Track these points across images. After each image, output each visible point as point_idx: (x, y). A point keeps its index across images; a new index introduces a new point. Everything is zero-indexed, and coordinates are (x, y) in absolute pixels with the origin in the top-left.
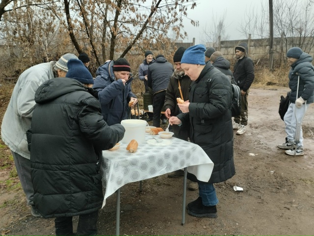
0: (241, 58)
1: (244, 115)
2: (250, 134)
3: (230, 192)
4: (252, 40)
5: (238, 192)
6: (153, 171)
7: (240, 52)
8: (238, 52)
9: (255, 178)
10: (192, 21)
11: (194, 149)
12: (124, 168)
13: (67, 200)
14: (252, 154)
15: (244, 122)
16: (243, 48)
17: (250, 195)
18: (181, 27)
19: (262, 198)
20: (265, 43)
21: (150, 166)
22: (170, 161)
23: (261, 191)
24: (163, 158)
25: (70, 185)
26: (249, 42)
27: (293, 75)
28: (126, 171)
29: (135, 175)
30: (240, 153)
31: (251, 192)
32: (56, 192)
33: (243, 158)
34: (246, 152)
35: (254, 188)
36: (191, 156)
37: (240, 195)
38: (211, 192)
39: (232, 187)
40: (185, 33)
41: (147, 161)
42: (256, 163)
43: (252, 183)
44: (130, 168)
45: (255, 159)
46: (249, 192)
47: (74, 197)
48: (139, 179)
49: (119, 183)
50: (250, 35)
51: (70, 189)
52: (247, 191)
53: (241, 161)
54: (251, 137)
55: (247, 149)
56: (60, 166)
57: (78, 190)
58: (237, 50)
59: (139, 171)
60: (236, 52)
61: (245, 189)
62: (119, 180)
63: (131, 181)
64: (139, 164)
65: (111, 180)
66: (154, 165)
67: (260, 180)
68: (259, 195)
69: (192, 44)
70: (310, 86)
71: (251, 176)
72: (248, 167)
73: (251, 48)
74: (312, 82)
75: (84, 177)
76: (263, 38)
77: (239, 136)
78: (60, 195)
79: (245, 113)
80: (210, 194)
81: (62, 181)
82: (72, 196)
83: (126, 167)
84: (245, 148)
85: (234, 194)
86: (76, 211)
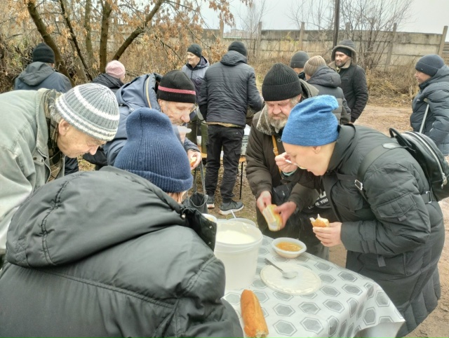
0: (346, 67)
4: (307, 32)
7: (345, 56)
8: (341, 55)
20: (324, 37)
26: (301, 34)
27: (418, 103)
50: (303, 23)
70: (441, 126)
73: (305, 42)
74: (446, 119)
76: (321, 29)
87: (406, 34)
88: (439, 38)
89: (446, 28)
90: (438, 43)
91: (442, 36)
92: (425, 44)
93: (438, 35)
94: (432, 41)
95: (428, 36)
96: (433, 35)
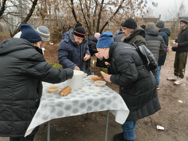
0: (184, 29)
1: (182, 71)
2: (184, 85)
3: (153, 129)
5: (160, 130)
6: (76, 111)
7: (184, 24)
8: (182, 24)
9: (177, 121)
10: (153, 3)
11: (115, 98)
12: (51, 108)
13: (9, 125)
14: (181, 101)
15: (182, 76)
16: (187, 21)
17: (169, 134)
18: (144, 7)
19: (177, 139)
21: (74, 107)
22: (91, 105)
23: (178, 133)
24: (86, 103)
25: (12, 115)
28: (53, 110)
29: (61, 113)
30: (172, 99)
31: (171, 132)
32: (2, 119)
33: (173, 103)
34: (177, 99)
35: (174, 129)
36: (112, 103)
37: (161, 133)
38: (130, 130)
39: (156, 125)
40: (147, 11)
41: (71, 104)
42: (181, 109)
43: (173, 124)
44: (57, 108)
45: (182, 106)
46: (168, 132)
47: (14, 124)
48: (64, 116)
49: (44, 118)
51: (12, 118)
52: (167, 131)
53: (170, 105)
54: (185, 87)
55: (178, 96)
56: (5, 101)
57: (19, 119)
58: (181, 23)
59: (64, 111)
60: (181, 24)
61: (166, 128)
62: (46, 116)
63: (57, 117)
64: (64, 106)
65: (36, 117)
66: (77, 107)
67: (180, 123)
68: (176, 135)
69: (159, 19)
71: (174, 119)
72: (173, 111)
75: (25, 110)
77: (176, 86)
78: (4, 121)
79: (183, 70)
80: (129, 131)
81: (6, 112)
82: (13, 123)
83: (53, 107)
84: (177, 96)
85: (155, 131)
86: (16, 134)
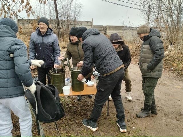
50: (38, 16)
87: (80, 21)
88: (91, 23)
89: (92, 19)
90: (91, 25)
91: (92, 22)
92: (87, 25)
93: (90, 22)
94: (89, 24)
95: (87, 22)
96: (89, 22)
